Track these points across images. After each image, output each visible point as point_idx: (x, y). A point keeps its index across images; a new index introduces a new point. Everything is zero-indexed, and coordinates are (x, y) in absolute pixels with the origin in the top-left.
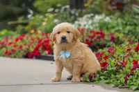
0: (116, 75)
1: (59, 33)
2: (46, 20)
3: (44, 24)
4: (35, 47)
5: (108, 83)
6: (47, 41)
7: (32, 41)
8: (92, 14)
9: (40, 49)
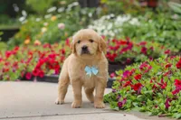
0: (153, 99)
1: (79, 42)
2: (46, 24)
3: (44, 30)
4: (35, 64)
5: (144, 111)
6: (53, 56)
7: (30, 56)
8: (112, 15)
9: (44, 67)
